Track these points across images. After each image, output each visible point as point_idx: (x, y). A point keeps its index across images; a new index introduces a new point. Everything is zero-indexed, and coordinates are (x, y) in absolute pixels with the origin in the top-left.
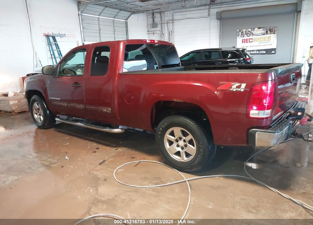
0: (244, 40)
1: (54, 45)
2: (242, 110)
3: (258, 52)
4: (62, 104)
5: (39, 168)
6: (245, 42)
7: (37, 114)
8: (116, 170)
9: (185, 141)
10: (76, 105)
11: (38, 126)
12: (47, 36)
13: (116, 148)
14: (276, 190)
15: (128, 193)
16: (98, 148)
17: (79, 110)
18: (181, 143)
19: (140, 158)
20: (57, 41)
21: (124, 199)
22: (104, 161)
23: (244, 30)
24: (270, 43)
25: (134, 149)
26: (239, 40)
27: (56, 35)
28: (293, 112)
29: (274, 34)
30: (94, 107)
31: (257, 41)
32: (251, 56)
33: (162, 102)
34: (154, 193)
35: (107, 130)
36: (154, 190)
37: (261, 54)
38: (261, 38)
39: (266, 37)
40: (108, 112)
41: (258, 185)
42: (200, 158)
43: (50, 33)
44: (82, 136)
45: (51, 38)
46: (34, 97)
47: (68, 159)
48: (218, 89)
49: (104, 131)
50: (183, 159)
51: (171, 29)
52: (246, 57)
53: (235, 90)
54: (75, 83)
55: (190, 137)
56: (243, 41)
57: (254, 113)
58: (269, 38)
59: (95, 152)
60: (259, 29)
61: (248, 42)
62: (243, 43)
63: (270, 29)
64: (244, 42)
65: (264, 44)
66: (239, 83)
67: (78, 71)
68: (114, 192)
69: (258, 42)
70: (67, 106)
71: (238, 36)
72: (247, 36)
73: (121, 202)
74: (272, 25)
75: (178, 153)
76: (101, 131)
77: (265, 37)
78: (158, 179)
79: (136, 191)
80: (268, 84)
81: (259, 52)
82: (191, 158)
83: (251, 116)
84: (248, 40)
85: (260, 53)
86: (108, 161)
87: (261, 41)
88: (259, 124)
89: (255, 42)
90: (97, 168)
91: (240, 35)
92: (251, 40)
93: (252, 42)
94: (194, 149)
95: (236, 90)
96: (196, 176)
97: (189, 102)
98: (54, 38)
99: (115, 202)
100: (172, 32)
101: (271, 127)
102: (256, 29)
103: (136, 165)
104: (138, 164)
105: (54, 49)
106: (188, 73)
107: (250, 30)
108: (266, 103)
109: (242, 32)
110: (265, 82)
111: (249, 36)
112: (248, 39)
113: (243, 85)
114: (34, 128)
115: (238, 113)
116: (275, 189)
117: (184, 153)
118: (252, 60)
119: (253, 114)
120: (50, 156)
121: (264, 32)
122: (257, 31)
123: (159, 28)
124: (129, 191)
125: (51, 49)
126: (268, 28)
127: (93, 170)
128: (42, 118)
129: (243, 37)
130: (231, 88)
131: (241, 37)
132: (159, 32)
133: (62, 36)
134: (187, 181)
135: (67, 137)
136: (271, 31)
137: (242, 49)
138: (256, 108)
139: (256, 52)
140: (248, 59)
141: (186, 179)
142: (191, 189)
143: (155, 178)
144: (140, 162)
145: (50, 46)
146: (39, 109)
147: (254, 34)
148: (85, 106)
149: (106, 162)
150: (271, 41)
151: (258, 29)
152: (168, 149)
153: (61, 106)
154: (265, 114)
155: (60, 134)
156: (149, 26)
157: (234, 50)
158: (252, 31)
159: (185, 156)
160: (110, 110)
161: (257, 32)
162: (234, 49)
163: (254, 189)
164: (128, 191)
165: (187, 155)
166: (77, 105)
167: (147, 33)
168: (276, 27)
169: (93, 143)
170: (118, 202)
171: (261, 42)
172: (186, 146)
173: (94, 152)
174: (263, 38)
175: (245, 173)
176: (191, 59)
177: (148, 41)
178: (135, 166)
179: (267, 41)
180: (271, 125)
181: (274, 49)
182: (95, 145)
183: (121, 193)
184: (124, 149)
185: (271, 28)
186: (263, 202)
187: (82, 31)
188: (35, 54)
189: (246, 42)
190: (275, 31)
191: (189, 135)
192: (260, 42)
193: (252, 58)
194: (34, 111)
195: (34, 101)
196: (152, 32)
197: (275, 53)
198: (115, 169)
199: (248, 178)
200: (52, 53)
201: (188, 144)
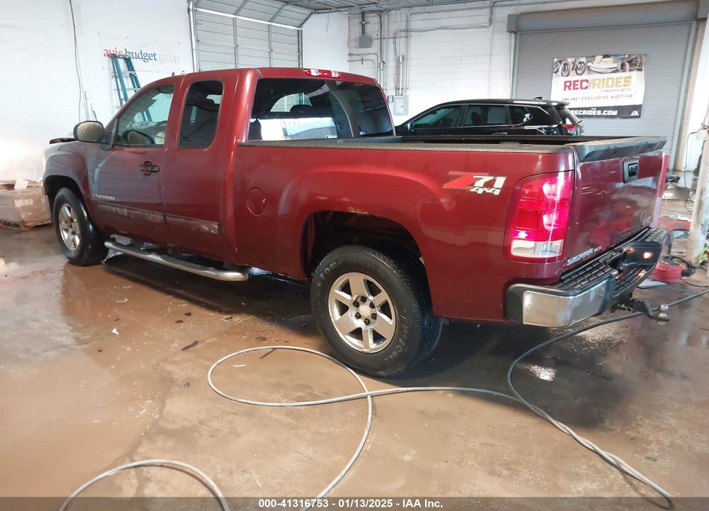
0: (568, 84)
1: (129, 78)
2: (494, 237)
3: (599, 113)
4: (118, 210)
5: (46, 351)
6: (572, 87)
7: (67, 231)
8: (216, 364)
9: (372, 306)
10: (147, 214)
11: (69, 258)
12: (114, 57)
13: (229, 316)
14: (567, 428)
15: (230, 417)
16: (189, 314)
17: (152, 225)
18: (365, 310)
19: (277, 339)
20: (135, 68)
21: (217, 430)
22: (196, 343)
23: (570, 60)
24: (629, 93)
25: (269, 321)
26: (558, 82)
27: (134, 54)
28: (632, 249)
29: (639, 72)
30: (183, 220)
31: (599, 87)
32: (577, 120)
33: (330, 214)
34: (289, 420)
35: (211, 273)
36: (290, 413)
37: (607, 117)
38: (608, 79)
39: (621, 78)
40: (212, 231)
41: (531, 415)
42: (402, 345)
43: (120, 49)
44: (160, 285)
45: (121, 63)
46: (63, 192)
47: (117, 333)
48: (444, 187)
49: (203, 275)
50: (367, 346)
51: (402, 50)
52: (564, 122)
53: (480, 192)
54: (146, 162)
55: (383, 296)
56: (567, 86)
57: (522, 246)
58: (628, 80)
59: (181, 322)
60: (606, 59)
61: (577, 89)
62: (565, 90)
63: (630, 59)
64: (569, 87)
65: (615, 94)
66: (490, 175)
67: (158, 137)
68: (199, 413)
69: (600, 90)
70: (128, 213)
71: (556, 72)
72: (576, 73)
73: (210, 437)
74: (635, 51)
75: (357, 333)
76: (196, 275)
77: (618, 78)
78: (305, 390)
79: (250, 412)
80: (557, 180)
81: (602, 112)
82: (383, 345)
83: (514, 253)
84: (579, 83)
85: (604, 114)
86: (203, 344)
87: (608, 86)
88: (531, 272)
89: (594, 88)
90: (177, 359)
91: (560, 70)
92: (585, 84)
93: (587, 88)
94: (391, 323)
95: (484, 192)
96: (392, 386)
97: (382, 216)
98: (128, 61)
99: (196, 434)
100: (403, 59)
101: (561, 281)
102: (599, 58)
103: (265, 356)
104: (268, 353)
105: (126, 87)
106: (384, 148)
107: (583, 60)
108: (550, 225)
109: (565, 64)
110: (551, 175)
111: (582, 74)
112: (578, 81)
113: (500, 181)
114: (60, 262)
115: (486, 245)
116: (564, 426)
117: (369, 332)
118: (578, 129)
119: (519, 249)
120: (80, 326)
121: (615, 65)
122: (600, 63)
123: (375, 48)
124: (234, 413)
125: (120, 88)
126: (627, 56)
127: (165, 360)
128: (78, 241)
129: (568, 75)
130: (472, 185)
131: (562, 75)
132: (374, 57)
133: (147, 58)
134: (369, 397)
135: (129, 286)
136: (633, 63)
137: (556, 104)
138: (526, 235)
139: (593, 113)
140: (570, 127)
141: (367, 393)
142: (374, 414)
143: (301, 386)
144: (274, 349)
145: (118, 80)
146: (72, 220)
147: (593, 69)
148: (164, 215)
149: (199, 346)
150: (632, 88)
151: (604, 59)
152: (336, 322)
153: (116, 214)
154: (548, 250)
155: (113, 278)
156: (354, 44)
157: (539, 105)
158: (587, 62)
159: (371, 340)
160: (217, 227)
161: (598, 66)
162: (538, 103)
163: (518, 424)
164: (230, 413)
165: (377, 337)
166: (149, 213)
167: (347, 58)
168: (645, 55)
169: (183, 301)
170: (202, 435)
171: (608, 89)
172: (374, 316)
173: (177, 322)
174: (613, 79)
175: (507, 386)
176: (441, 121)
177: (314, 73)
178: (262, 358)
179: (623, 88)
180: (562, 278)
181: (638, 108)
182: (184, 305)
183: (215, 417)
184: (246, 319)
185: (634, 57)
186: (530, 454)
187: (194, 47)
188: (84, 97)
189: (574, 89)
190: (641, 64)
191: (380, 291)
192: (605, 89)
193: (579, 126)
194: (63, 224)
195: (62, 201)
196: (360, 58)
197: (639, 117)
198: (215, 362)
199: (511, 397)
200: (122, 97)
201: (378, 313)
